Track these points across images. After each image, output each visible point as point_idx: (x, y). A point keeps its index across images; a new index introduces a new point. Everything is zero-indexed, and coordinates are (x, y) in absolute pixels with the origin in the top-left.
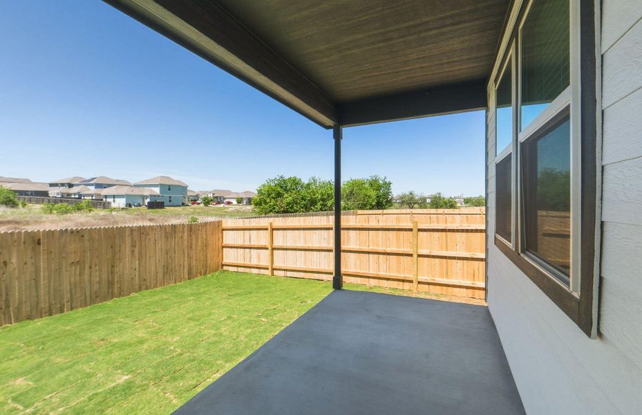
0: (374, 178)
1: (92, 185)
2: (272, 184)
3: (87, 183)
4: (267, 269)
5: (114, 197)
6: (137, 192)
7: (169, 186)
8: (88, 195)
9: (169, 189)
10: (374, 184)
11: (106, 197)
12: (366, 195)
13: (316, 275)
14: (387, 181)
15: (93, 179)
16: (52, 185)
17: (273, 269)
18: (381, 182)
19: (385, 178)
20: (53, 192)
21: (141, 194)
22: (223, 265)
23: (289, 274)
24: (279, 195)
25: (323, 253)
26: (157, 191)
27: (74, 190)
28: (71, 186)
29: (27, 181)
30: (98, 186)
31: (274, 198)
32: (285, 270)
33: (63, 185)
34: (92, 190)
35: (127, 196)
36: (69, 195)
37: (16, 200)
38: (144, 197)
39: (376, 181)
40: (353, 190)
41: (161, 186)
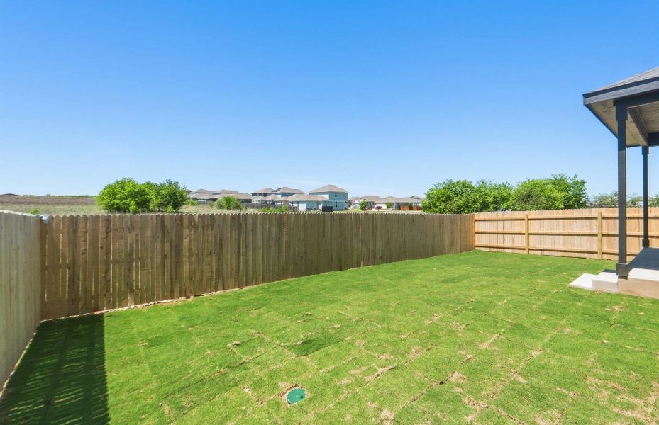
0: (559, 177)
1: (279, 194)
2: (441, 188)
3: (275, 192)
4: (524, 249)
5: (298, 202)
6: (313, 198)
7: (336, 193)
8: (279, 202)
9: (336, 196)
10: (559, 183)
11: (292, 203)
12: (550, 197)
13: (576, 254)
14: (579, 179)
15: (279, 189)
16: (254, 195)
17: (529, 249)
18: (569, 181)
19: (576, 176)
20: (255, 200)
21: (315, 200)
22: (475, 247)
23: (546, 253)
24: (449, 198)
25: (585, 237)
26: (327, 197)
27: (269, 198)
28: (265, 195)
29: (236, 192)
30: (284, 194)
31: (444, 201)
32: (541, 250)
33: (260, 194)
34: (279, 197)
35: (307, 202)
36: (266, 201)
37: (241, 205)
38: (318, 203)
39: (562, 180)
40: (531, 192)
41: (330, 193)
